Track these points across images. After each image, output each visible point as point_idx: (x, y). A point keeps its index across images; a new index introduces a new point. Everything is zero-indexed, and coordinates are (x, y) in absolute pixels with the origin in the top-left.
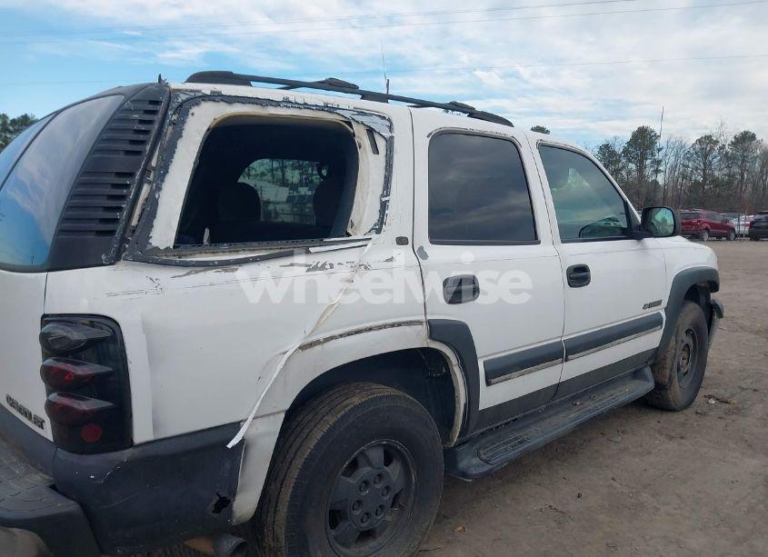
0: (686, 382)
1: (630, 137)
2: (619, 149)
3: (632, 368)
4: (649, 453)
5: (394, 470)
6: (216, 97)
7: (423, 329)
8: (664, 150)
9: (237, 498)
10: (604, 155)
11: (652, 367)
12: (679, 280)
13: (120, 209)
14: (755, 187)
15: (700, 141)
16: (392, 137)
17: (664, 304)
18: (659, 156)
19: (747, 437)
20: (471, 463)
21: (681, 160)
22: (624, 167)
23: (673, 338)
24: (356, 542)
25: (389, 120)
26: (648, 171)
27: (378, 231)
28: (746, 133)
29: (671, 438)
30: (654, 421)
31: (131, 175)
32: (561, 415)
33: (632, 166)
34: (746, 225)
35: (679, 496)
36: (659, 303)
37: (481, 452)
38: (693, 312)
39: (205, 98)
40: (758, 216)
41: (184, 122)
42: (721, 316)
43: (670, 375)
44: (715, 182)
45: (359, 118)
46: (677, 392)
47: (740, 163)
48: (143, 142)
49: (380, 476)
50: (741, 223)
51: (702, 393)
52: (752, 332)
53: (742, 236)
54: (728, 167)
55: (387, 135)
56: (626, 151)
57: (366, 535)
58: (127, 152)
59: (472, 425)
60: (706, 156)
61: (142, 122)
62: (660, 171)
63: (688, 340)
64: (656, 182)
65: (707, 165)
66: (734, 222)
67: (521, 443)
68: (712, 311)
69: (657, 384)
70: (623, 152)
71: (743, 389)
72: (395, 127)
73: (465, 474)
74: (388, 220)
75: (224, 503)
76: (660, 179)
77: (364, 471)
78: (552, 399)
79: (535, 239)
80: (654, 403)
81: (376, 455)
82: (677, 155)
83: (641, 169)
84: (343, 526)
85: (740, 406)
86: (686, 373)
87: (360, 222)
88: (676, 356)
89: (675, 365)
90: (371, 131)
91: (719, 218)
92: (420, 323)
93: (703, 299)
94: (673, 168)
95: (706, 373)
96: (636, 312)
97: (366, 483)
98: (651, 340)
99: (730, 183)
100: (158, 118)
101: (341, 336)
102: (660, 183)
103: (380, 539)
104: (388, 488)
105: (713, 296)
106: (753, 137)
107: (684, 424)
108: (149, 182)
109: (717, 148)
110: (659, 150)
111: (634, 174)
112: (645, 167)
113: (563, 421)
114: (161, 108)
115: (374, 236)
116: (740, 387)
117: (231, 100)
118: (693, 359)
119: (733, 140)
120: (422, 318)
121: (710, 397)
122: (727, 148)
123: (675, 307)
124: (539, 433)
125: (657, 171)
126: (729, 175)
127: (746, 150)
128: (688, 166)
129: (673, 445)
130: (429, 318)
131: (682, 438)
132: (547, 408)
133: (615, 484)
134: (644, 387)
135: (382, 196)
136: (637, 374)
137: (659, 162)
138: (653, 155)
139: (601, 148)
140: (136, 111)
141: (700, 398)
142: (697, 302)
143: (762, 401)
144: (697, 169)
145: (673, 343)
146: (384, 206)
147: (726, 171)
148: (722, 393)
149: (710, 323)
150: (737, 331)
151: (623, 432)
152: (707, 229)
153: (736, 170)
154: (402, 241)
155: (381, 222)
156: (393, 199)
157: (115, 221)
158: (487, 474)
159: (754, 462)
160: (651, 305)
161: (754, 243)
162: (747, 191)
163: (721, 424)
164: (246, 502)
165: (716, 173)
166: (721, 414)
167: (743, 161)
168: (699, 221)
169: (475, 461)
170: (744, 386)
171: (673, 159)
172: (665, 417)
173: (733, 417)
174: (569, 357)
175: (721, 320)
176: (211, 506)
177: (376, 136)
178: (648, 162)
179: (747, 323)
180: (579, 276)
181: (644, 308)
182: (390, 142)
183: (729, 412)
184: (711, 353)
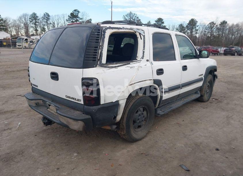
0: (208, 95)
1: (189, 22)
2: (185, 26)
3: (195, 91)
4: (199, 112)
5: (145, 113)
6: (110, 28)
7: (152, 81)
8: (199, 26)
9: (117, 116)
10: (180, 27)
11: (200, 91)
12: (207, 69)
13: (96, 55)
14: (226, 38)
15: (210, 23)
16: (144, 35)
17: (204, 75)
18: (197, 28)
19: (222, 108)
20: (159, 112)
21: (204, 30)
22: (186, 32)
23: (205, 84)
24: (137, 128)
25: (144, 31)
26: (194, 33)
27: (143, 58)
28: (224, 21)
29: (204, 108)
30: (200, 104)
31: (97, 47)
32: (179, 102)
33: (189, 31)
34: (223, 51)
35: (206, 120)
36: (202, 75)
37: (162, 110)
38: (210, 77)
39: (108, 28)
40: (227, 48)
41: (105, 34)
42: (217, 78)
43: (204, 93)
44: (214, 37)
45: (137, 31)
46: (206, 97)
47: (222, 31)
48: (98, 40)
49: (142, 114)
50: (222, 50)
51: (211, 98)
52: (224, 82)
53: (222, 54)
54: (218, 32)
55: (143, 34)
56: (187, 26)
57: (139, 127)
58: (96, 42)
59: (161, 103)
60: (212, 28)
61: (97, 35)
62: (197, 33)
63: (209, 84)
64: (196, 37)
65: (212, 31)
66: (219, 50)
67: (171, 108)
68: (215, 77)
69: (201, 95)
70: (186, 27)
71: (221, 97)
72: (145, 33)
73: (159, 114)
74: (145, 55)
75: (115, 117)
76: (197, 35)
77: (139, 113)
78: (177, 98)
79: (175, 59)
80: (200, 100)
81: (142, 109)
82: (203, 28)
83: (192, 32)
84: (135, 124)
85: (221, 101)
86: (208, 93)
87: (139, 56)
88: (206, 88)
89: (205, 91)
90: (140, 34)
91: (215, 48)
92: (152, 80)
93: (212, 73)
94: (202, 32)
95: (212, 93)
96: (197, 77)
97: (140, 115)
98: (200, 84)
99: (219, 37)
100: (100, 34)
101: (137, 83)
102: (197, 37)
103: (142, 128)
104: (144, 116)
105: (215, 73)
106: (226, 22)
107: (207, 105)
108: (100, 49)
109: (215, 26)
110: (197, 26)
111: (190, 34)
112: (193, 32)
113: (180, 103)
114: (100, 31)
115: (142, 59)
116: (221, 96)
117: (113, 28)
118: (210, 89)
119: (220, 23)
120: (152, 79)
121: (213, 99)
122: (218, 26)
123: (206, 76)
124: (175, 106)
125: (196, 33)
126: (218, 34)
127: (224, 27)
128: (206, 32)
129: (205, 110)
130: (154, 79)
131: (207, 108)
132: (176, 100)
133: (192, 118)
134: (198, 96)
135: (143, 50)
136: (196, 93)
137: (197, 30)
138: (195, 28)
139: (179, 26)
140: (96, 32)
141: (211, 99)
142: (211, 74)
143: (226, 100)
144: (209, 32)
145: (205, 85)
146: (144, 52)
147: (217, 33)
148: (216, 97)
149: (214, 80)
150: (220, 82)
151: (192, 107)
152: (211, 52)
153: (221, 33)
154: (148, 61)
155: (143, 56)
156: (145, 50)
157: (96, 58)
158: (164, 114)
159: (224, 113)
160: (201, 75)
161: (225, 56)
162: (224, 40)
163: (216, 105)
164: (119, 118)
165: (215, 34)
166: (216, 103)
167: (223, 30)
168: (209, 50)
169: (161, 112)
170: (222, 96)
171: (201, 29)
172: (202, 103)
173: (219, 103)
174: (182, 88)
175: (217, 79)
176: (113, 118)
177: (141, 35)
178: (194, 30)
179: (223, 80)
180: (185, 68)
181: (199, 76)
182: (144, 36)
183: (218, 102)
184: (214, 88)
